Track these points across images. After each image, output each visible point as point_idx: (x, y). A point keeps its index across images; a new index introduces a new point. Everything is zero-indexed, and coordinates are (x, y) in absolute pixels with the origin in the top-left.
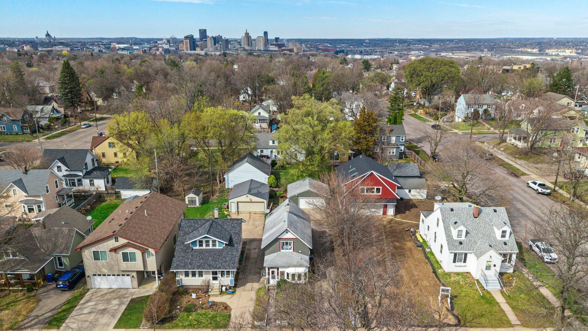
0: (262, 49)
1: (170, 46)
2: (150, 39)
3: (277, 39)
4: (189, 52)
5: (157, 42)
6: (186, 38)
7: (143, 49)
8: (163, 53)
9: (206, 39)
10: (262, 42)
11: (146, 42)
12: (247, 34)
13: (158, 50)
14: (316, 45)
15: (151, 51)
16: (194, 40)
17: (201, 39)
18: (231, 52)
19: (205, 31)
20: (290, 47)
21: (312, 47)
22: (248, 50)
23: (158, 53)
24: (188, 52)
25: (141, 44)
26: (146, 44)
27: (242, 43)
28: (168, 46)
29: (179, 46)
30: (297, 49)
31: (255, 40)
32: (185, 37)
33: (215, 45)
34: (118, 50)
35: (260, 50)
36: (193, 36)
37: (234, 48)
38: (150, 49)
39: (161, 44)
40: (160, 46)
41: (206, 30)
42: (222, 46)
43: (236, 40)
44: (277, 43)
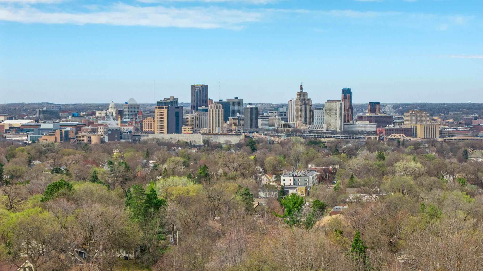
0: (338, 130)
1: (123, 123)
2: (80, 105)
3: (374, 106)
4: (166, 136)
5: (94, 113)
6: (161, 104)
7: (63, 130)
8: (106, 139)
9: (206, 106)
10: (338, 112)
11: (70, 114)
12: (302, 95)
13: (95, 131)
14: (471, 120)
15: (80, 134)
16: (177, 110)
17: (195, 107)
18: (262, 136)
19: (205, 88)
20: (407, 125)
21: (460, 125)
22: (304, 131)
23: (95, 139)
24: (162, 135)
25: (59, 118)
26: (70, 118)
27: (290, 116)
28: (119, 122)
29: (144, 123)
30: (426, 129)
31: (320, 107)
32: (158, 103)
33: (226, 119)
34: (7, 131)
35: (333, 132)
36: (177, 100)
37: (271, 126)
38: (78, 128)
39: (103, 118)
40: (100, 122)
41: (206, 86)
42: (242, 123)
43: (274, 108)
44: (373, 115)
